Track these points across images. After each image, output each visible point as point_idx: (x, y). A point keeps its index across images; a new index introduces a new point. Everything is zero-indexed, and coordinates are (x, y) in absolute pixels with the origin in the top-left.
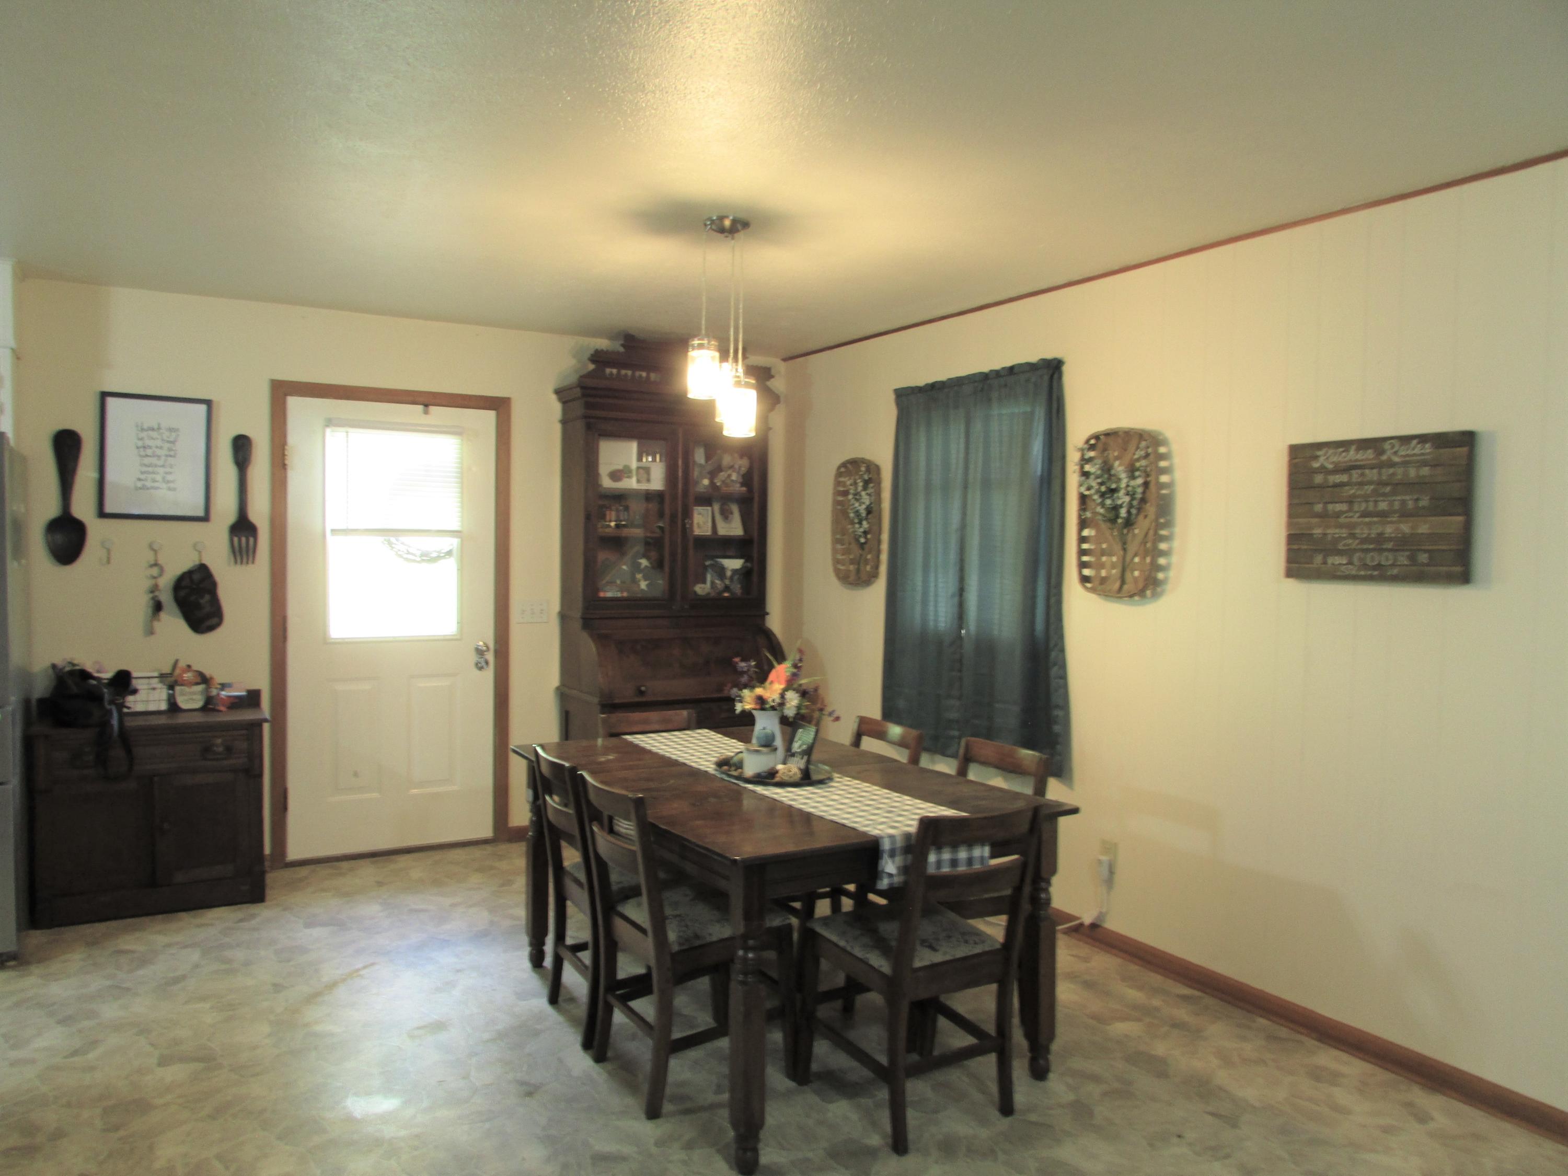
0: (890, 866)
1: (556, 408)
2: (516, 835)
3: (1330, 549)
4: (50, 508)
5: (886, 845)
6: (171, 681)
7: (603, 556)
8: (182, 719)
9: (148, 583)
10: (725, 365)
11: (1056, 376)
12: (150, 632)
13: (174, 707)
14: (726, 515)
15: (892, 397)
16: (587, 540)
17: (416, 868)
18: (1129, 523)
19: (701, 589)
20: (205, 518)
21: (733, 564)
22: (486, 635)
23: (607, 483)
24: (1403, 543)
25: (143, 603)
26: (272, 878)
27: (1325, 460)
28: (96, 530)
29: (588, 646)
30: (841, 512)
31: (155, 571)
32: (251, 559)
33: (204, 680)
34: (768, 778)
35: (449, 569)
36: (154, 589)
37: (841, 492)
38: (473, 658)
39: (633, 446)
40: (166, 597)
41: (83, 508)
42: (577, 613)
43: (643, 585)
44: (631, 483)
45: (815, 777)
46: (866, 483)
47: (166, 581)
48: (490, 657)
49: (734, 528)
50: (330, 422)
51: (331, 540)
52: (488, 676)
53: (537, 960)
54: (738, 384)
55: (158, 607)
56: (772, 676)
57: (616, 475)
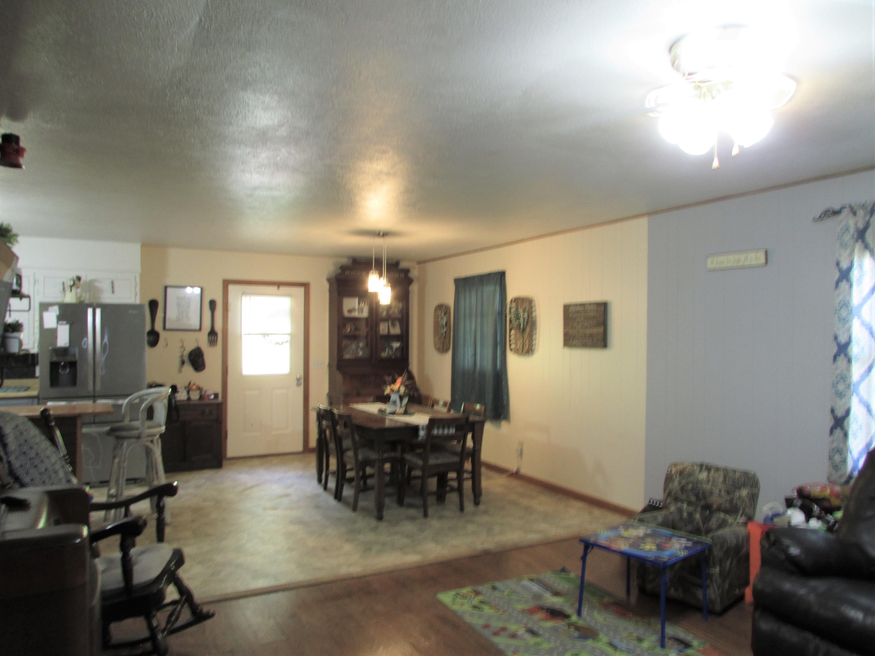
0: (422, 433)
1: (327, 286)
2: (312, 451)
3: (574, 338)
4: (148, 328)
5: (421, 427)
6: (189, 390)
7: (345, 342)
8: (191, 402)
9: (180, 354)
10: (382, 278)
11: (503, 277)
12: (180, 371)
13: (189, 399)
14: (393, 325)
15: (453, 282)
16: (338, 335)
17: (275, 460)
18: (524, 330)
19: (384, 355)
20: (200, 329)
21: (396, 345)
22: (300, 373)
23: (346, 314)
24: (591, 336)
25: (178, 361)
26: (225, 463)
27: (572, 309)
28: (163, 335)
29: (339, 377)
30: (437, 325)
31: (182, 349)
32: (216, 344)
33: (199, 389)
34: (394, 413)
35: (287, 348)
36: (182, 356)
37: (436, 316)
38: (295, 382)
39: (357, 300)
40: (186, 359)
41: (158, 327)
42: (335, 363)
43: (361, 353)
44: (356, 314)
45: (408, 412)
46: (445, 314)
47: (186, 353)
48: (302, 381)
49: (396, 330)
50: (244, 294)
51: (243, 336)
52: (301, 388)
53: (320, 481)
54: (385, 286)
55: (183, 363)
56: (397, 381)
57: (350, 311)
